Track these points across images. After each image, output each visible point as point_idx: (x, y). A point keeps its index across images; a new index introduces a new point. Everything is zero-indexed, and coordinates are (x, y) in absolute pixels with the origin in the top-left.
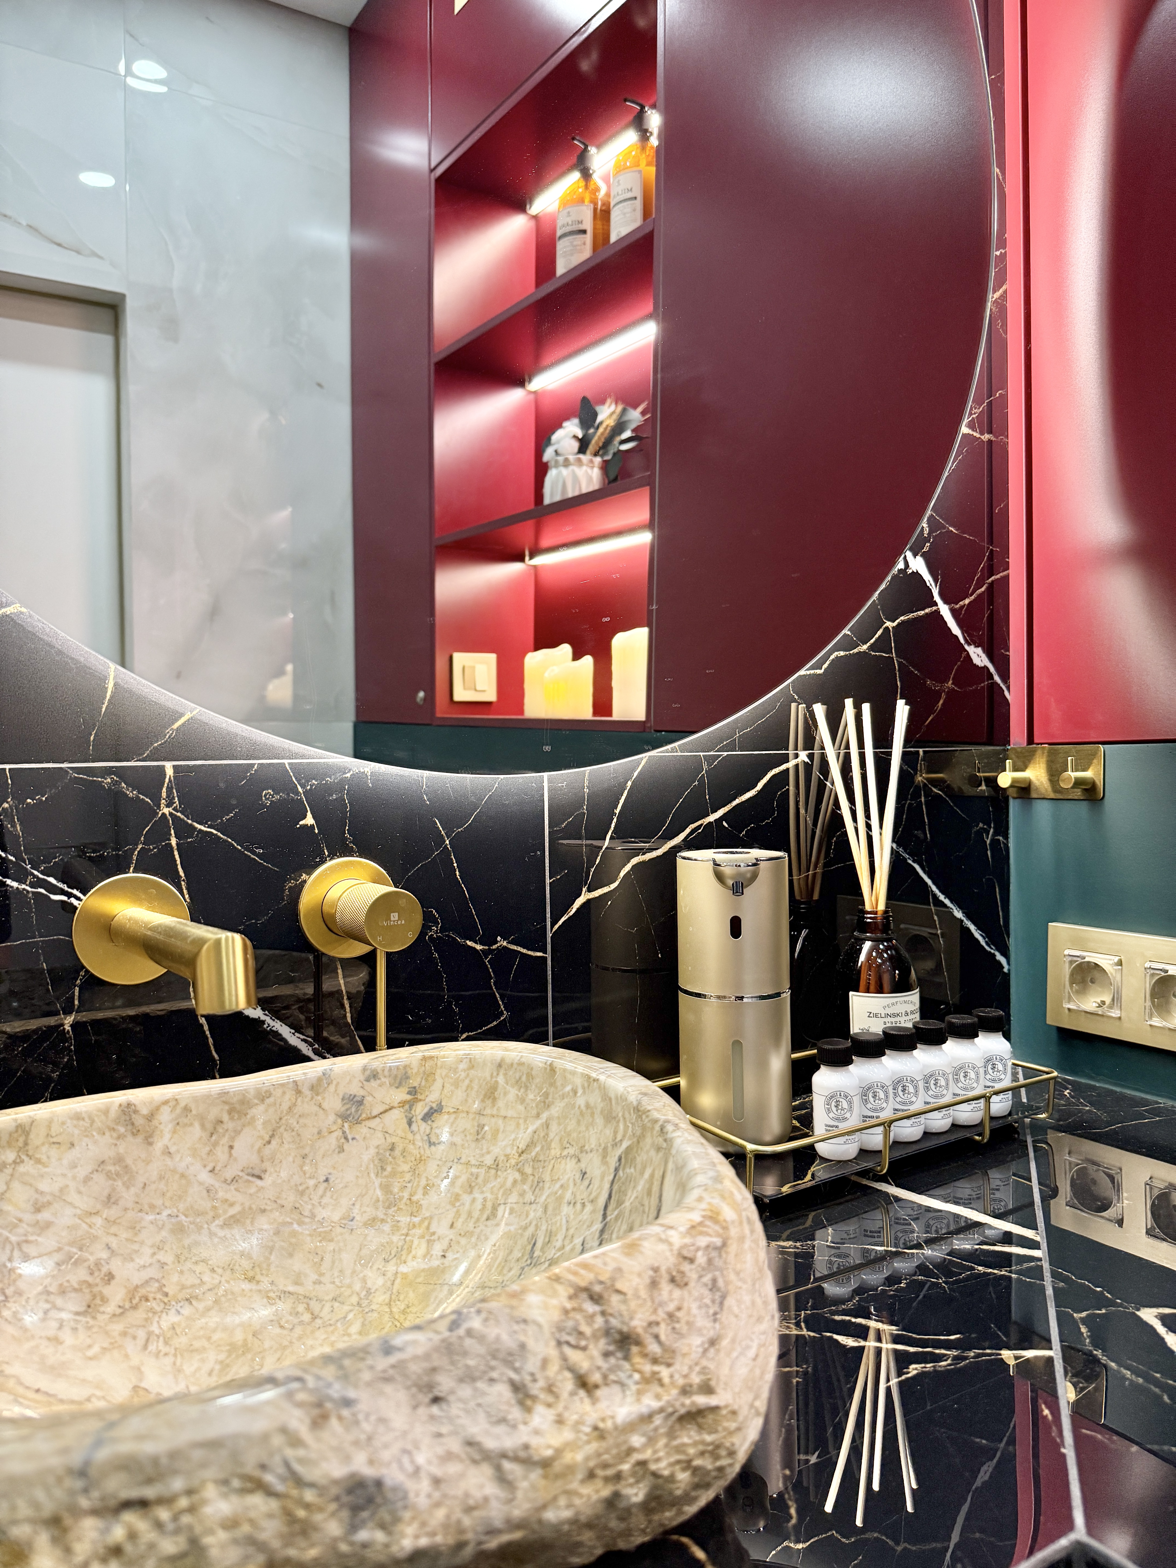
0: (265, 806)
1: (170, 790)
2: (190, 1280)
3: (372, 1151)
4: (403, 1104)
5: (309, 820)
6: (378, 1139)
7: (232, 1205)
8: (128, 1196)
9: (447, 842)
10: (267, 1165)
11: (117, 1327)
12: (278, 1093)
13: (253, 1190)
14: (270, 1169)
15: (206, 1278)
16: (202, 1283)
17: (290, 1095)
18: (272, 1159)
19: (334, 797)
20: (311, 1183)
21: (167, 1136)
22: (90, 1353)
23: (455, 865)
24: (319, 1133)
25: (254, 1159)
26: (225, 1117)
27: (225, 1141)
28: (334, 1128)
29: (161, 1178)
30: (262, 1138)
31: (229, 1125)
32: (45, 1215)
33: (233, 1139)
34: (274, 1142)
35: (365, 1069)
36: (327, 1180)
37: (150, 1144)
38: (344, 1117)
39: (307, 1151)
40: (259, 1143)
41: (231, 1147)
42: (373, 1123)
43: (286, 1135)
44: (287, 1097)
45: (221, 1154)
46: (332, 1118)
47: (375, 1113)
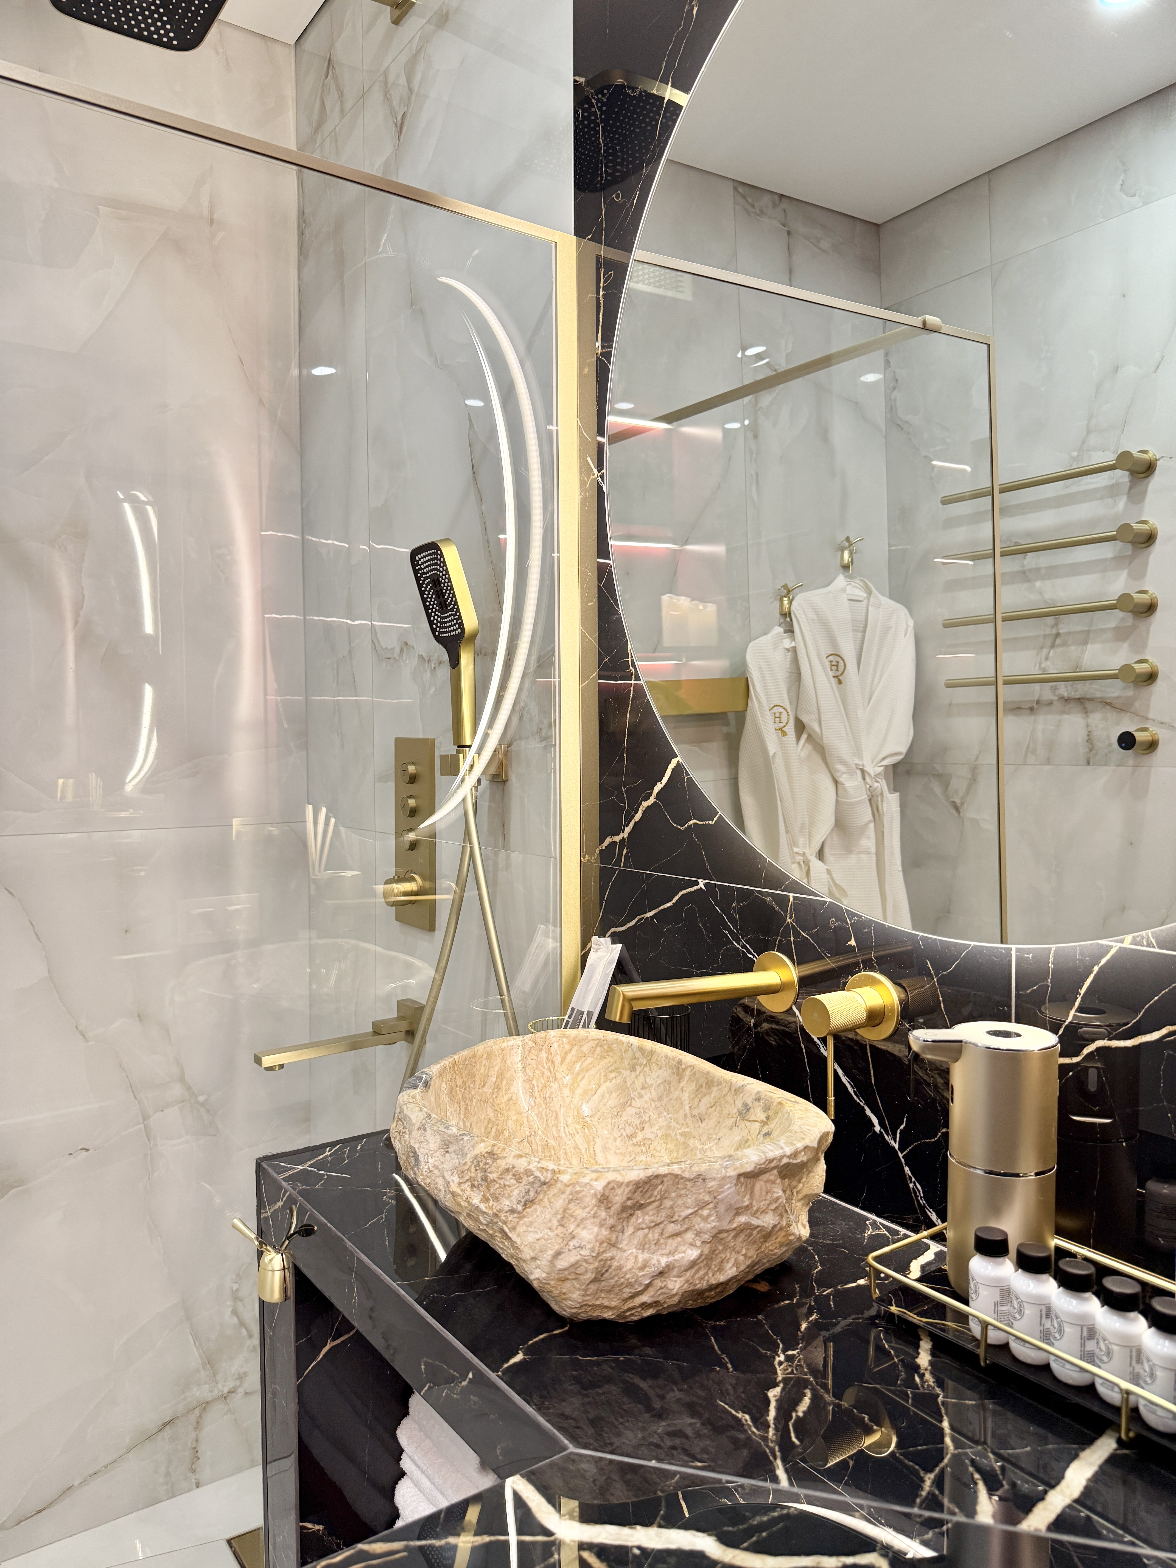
0: (831, 928)
1: (791, 909)
2: (658, 1149)
3: (740, 1137)
4: (762, 1121)
5: (853, 942)
6: (744, 1133)
7: (688, 1127)
8: (665, 1100)
9: (935, 980)
10: (706, 1117)
11: (630, 1149)
12: (724, 1084)
13: (697, 1125)
14: (706, 1120)
15: (662, 1152)
16: (660, 1152)
17: (727, 1089)
18: (709, 1116)
19: (866, 930)
20: (714, 1136)
21: (685, 1082)
22: (617, 1151)
23: (941, 999)
24: (729, 1115)
25: (704, 1112)
26: (704, 1086)
27: (699, 1096)
28: (734, 1116)
29: (676, 1099)
30: (710, 1103)
31: (704, 1090)
32: (643, 1092)
33: (702, 1097)
34: (713, 1108)
35: (758, 1092)
36: (719, 1139)
37: (680, 1082)
38: (740, 1113)
39: (721, 1120)
40: (709, 1105)
41: (700, 1101)
42: (748, 1124)
43: (718, 1107)
44: (726, 1089)
45: (696, 1101)
46: (736, 1110)
47: (751, 1119)
